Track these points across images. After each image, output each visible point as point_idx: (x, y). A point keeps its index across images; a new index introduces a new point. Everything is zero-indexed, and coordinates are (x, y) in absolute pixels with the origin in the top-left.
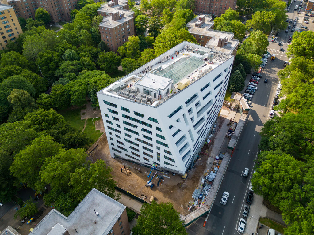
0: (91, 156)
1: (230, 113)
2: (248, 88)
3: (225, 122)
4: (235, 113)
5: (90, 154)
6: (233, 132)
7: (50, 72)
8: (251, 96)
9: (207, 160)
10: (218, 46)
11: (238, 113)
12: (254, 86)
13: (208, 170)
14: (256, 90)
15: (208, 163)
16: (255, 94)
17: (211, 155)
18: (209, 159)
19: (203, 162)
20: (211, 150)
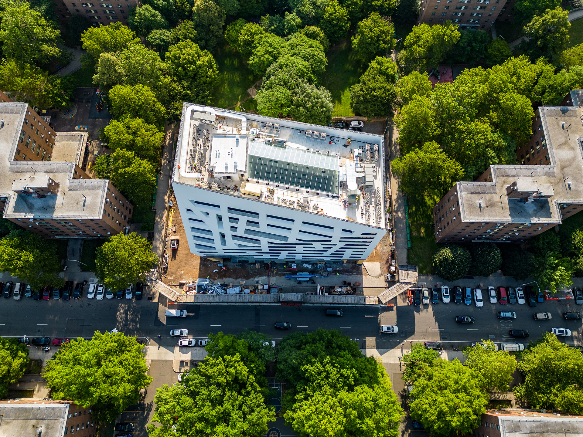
1: (377, 277)
4: (384, 285)
6: (327, 294)
8: (446, 300)
9: (261, 275)
14: (474, 303)
15: (256, 279)
17: (272, 278)
18: (264, 278)
19: (255, 272)
20: (280, 275)
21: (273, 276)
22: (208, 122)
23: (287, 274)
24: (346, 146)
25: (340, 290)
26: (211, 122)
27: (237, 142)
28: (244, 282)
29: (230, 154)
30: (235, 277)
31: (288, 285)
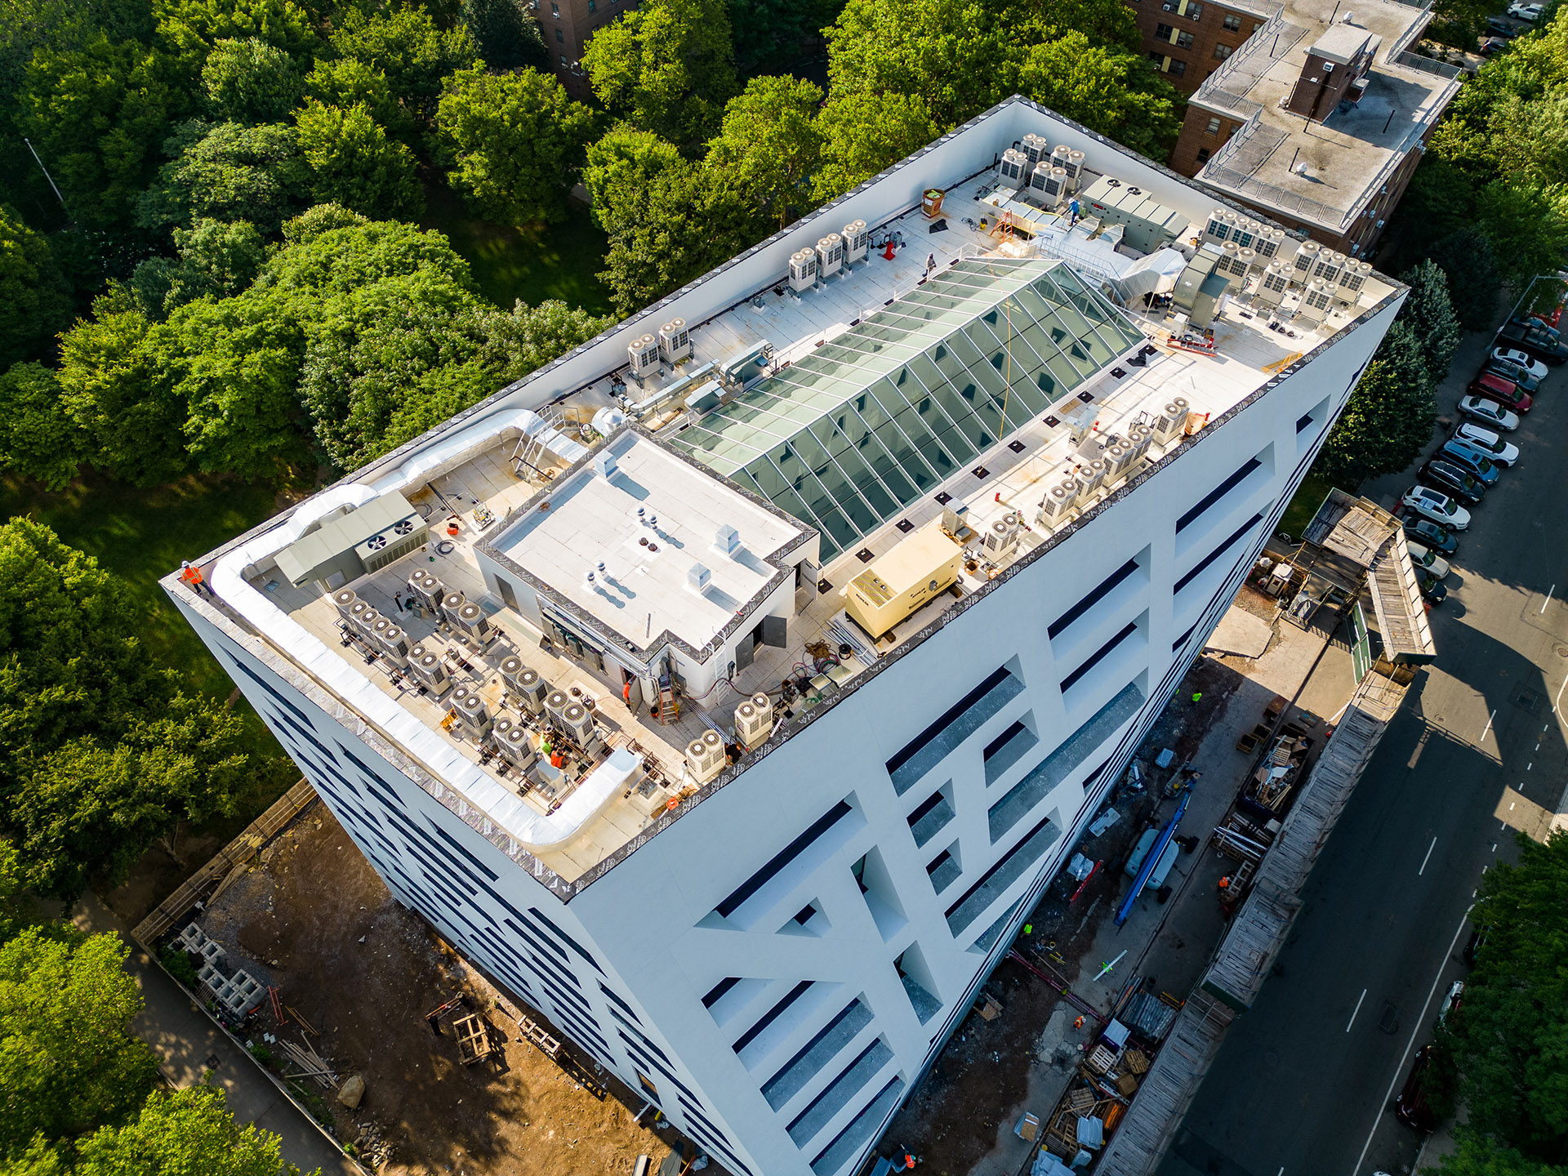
0: (272, 870)
1: (1275, 640)
2: (1448, 446)
3: (1230, 716)
4: (1315, 640)
5: (267, 855)
6: (1272, 825)
7: (109, 194)
8: (1461, 517)
9: (1040, 1025)
10: (1294, 106)
11: (1337, 651)
12: (1492, 438)
13: (1030, 1123)
14: (1502, 464)
15: (1046, 1056)
16: (1494, 500)
17: (1078, 988)
18: (1058, 1018)
19: (1009, 1038)
20: (1084, 947)
21: (1074, 976)
22: (392, 538)
23: (1095, 919)
24: (939, 226)
25: (1280, 772)
26: (402, 525)
27: (621, 482)
28: (1032, 1120)
29: (653, 538)
30: (976, 1145)
31: (1145, 942)
